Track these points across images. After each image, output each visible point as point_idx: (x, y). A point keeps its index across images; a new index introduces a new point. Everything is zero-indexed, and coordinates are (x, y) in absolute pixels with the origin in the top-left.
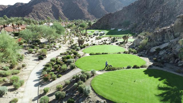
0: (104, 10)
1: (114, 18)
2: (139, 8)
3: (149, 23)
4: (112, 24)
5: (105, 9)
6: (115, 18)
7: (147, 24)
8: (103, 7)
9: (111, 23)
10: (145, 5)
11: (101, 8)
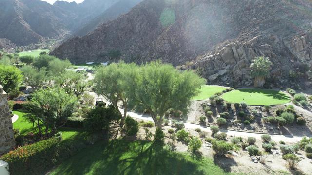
0: (30, 31)
1: (85, 45)
2: (123, 32)
3: (157, 53)
4: (84, 55)
5: (32, 27)
6: (87, 46)
7: (154, 54)
8: (26, 25)
9: (82, 53)
10: (131, 29)
11: (23, 26)
